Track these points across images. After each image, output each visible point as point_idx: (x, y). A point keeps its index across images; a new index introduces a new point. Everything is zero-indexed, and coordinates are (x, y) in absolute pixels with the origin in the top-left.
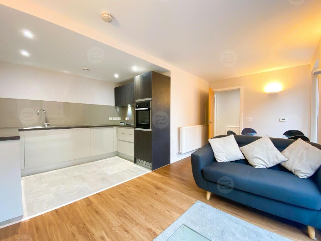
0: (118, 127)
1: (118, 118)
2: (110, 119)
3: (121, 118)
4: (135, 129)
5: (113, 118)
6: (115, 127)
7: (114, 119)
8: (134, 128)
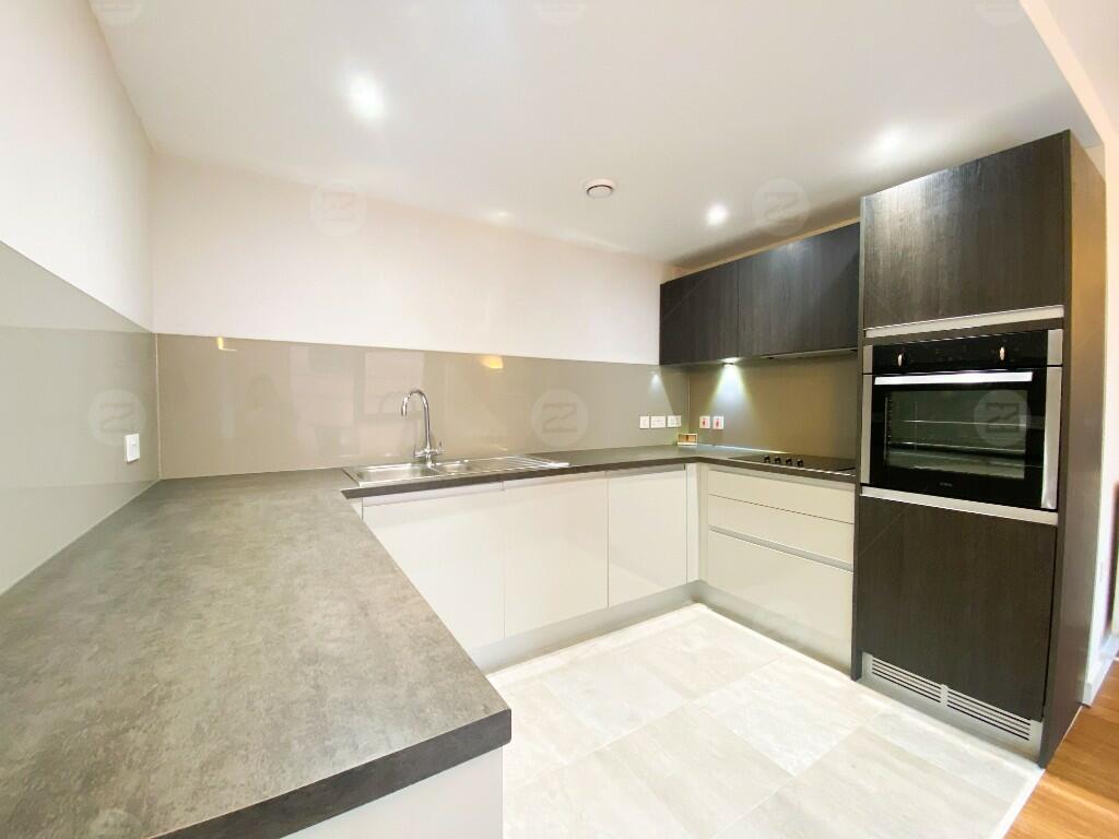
0: (705, 467)
1: (670, 418)
2: (644, 422)
3: (680, 417)
4: (858, 491)
5: (653, 418)
6: (692, 467)
7: (658, 422)
8: (853, 486)
